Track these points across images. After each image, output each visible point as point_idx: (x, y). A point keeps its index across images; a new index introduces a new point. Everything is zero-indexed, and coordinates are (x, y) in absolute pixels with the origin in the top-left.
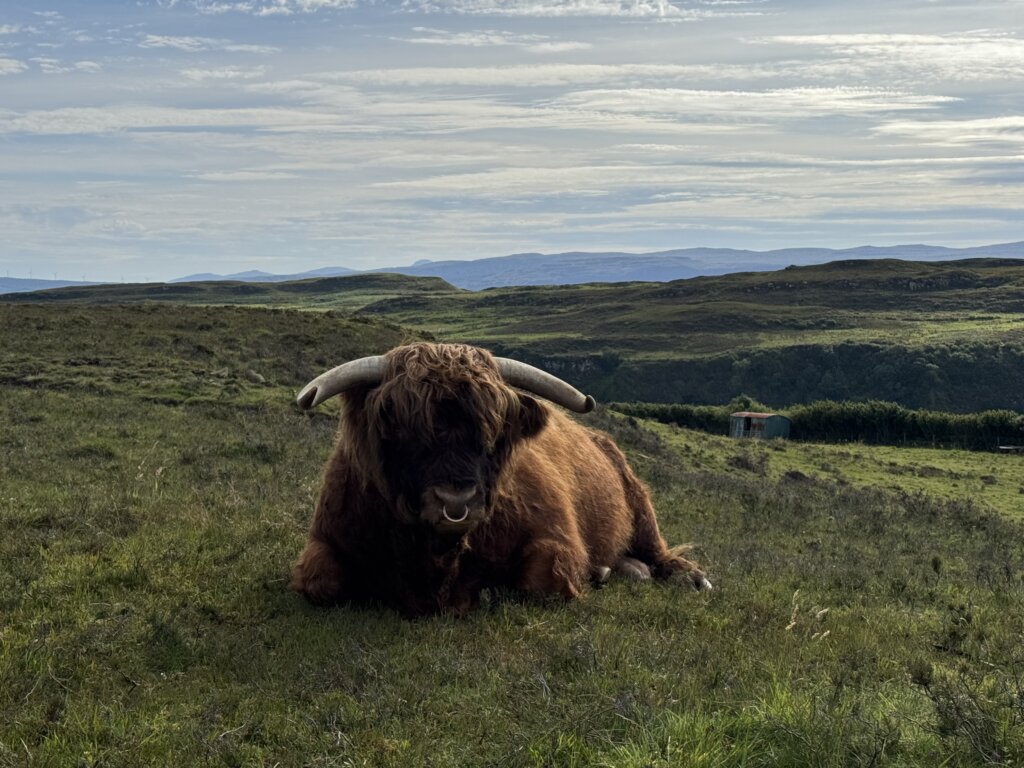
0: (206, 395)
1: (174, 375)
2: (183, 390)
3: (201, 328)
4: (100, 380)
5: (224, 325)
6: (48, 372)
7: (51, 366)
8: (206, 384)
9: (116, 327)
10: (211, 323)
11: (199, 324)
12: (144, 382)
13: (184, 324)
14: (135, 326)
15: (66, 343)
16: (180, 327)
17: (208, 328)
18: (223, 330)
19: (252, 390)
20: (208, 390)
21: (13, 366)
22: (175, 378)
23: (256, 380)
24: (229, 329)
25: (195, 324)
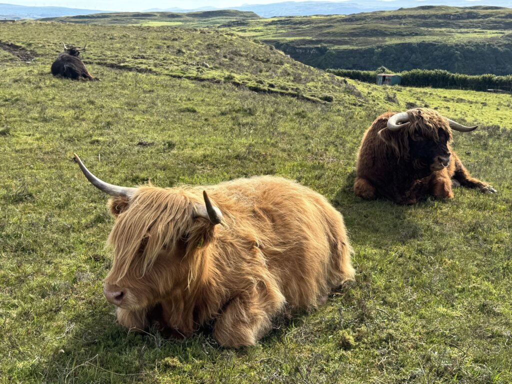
0: (191, 73)
1: (177, 64)
2: (182, 71)
3: (174, 40)
4: (149, 66)
5: (182, 39)
6: (128, 62)
7: (128, 60)
8: (190, 69)
9: (140, 38)
10: (177, 37)
11: (172, 38)
12: (167, 67)
13: (166, 38)
14: (148, 38)
15: (126, 47)
16: (165, 39)
17: (176, 40)
18: (182, 41)
19: (208, 72)
20: (191, 71)
21: (114, 59)
22: (177, 66)
23: (206, 67)
24: (185, 41)
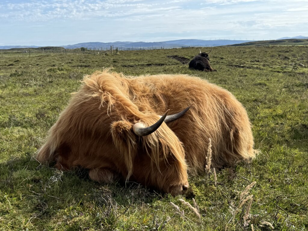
0: (288, 70)
1: (279, 64)
2: (282, 69)
3: (286, 52)
4: (259, 66)
5: (292, 51)
6: (246, 64)
7: (247, 62)
8: (288, 67)
9: (263, 52)
10: (289, 50)
12: (271, 66)
13: (281, 51)
14: (268, 52)
15: (250, 56)
17: (288, 52)
19: (301, 69)
21: (238, 62)
23: (302, 66)
24: (294, 52)
25: (284, 51)
